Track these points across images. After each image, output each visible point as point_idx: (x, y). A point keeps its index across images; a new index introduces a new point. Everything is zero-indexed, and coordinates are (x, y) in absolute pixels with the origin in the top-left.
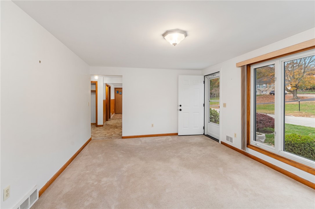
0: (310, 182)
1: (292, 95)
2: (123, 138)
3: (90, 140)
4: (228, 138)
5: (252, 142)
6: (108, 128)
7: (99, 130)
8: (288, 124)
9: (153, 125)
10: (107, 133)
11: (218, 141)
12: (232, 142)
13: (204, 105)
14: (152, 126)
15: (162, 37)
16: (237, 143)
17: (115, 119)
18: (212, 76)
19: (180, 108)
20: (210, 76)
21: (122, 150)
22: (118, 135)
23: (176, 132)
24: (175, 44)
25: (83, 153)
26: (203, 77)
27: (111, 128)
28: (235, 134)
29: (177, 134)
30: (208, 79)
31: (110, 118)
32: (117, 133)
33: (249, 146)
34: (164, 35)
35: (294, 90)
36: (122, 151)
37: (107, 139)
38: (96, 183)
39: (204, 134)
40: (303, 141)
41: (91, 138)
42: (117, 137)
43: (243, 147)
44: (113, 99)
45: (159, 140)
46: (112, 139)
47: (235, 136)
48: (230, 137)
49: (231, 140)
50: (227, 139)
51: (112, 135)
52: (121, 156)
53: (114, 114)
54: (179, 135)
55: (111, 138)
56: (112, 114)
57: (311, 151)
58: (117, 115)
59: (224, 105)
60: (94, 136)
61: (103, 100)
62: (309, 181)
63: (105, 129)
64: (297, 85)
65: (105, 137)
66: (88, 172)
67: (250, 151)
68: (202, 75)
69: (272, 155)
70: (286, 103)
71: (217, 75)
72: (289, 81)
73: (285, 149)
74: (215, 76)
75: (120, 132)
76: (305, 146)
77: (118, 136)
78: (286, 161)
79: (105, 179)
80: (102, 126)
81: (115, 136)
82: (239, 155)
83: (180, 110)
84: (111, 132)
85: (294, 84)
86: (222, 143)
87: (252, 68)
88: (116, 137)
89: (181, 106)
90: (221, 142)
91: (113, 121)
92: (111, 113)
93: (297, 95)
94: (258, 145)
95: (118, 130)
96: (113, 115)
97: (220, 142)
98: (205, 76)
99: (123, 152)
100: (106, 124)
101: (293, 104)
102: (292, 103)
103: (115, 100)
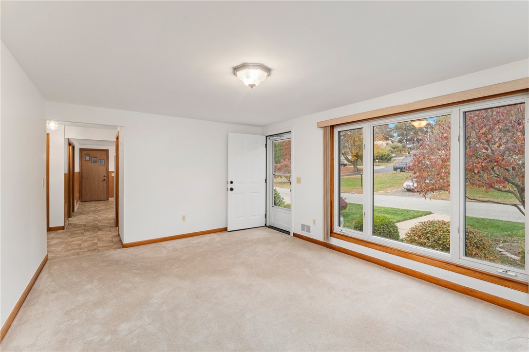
0: (400, 267)
1: (353, 166)
2: (124, 246)
3: (46, 260)
4: (303, 227)
5: (337, 229)
6: (78, 232)
7: (57, 238)
8: (354, 204)
9: (184, 217)
10: (81, 242)
11: (288, 233)
12: (309, 232)
13: (266, 180)
14: (184, 219)
15: (231, 71)
16: (318, 233)
17: (88, 213)
18: (279, 137)
19: (230, 186)
20: (276, 138)
21: (136, 269)
22: (109, 243)
23: (223, 226)
24: (252, 86)
25: (40, 288)
26: (265, 137)
27: (87, 231)
28: (314, 221)
29: (225, 229)
30: (271, 141)
31: (73, 211)
32: (106, 239)
33: (333, 234)
34: (236, 69)
35: (354, 160)
36: (135, 271)
37: (88, 253)
38: (108, 338)
39: (266, 225)
40: (382, 222)
41: (47, 255)
42: (109, 246)
43: (325, 237)
44: (78, 172)
45: (198, 243)
46: (98, 251)
47: (314, 223)
48: (307, 226)
49: (308, 229)
50: (303, 229)
51: (96, 244)
52: (137, 279)
53: (79, 203)
54: (228, 230)
55: (96, 249)
56: (77, 202)
57: (389, 232)
58: (88, 204)
59: (297, 180)
60: (52, 252)
61: (65, 174)
62: (400, 265)
63: (71, 235)
64: (357, 154)
65: (80, 249)
66: (75, 322)
67: (335, 241)
68: (262, 134)
69: (361, 242)
70: (341, 177)
71: (286, 136)
72: (349, 148)
73: (374, 233)
74: (282, 138)
75: (112, 237)
76: (383, 228)
77: (112, 244)
78: (376, 247)
79: (124, 327)
80: (62, 228)
81: (105, 245)
82: (321, 249)
83: (232, 189)
84: (90, 239)
85: (354, 152)
86: (295, 235)
87: (336, 130)
88: (109, 248)
89: (232, 182)
90: (294, 233)
91: (83, 216)
92: (75, 201)
93: (358, 166)
94: (344, 231)
95: (104, 233)
96: (78, 205)
97: (292, 234)
98: (267, 136)
99: (137, 271)
100: (69, 224)
101: (354, 178)
102: (353, 176)
103: (81, 173)
